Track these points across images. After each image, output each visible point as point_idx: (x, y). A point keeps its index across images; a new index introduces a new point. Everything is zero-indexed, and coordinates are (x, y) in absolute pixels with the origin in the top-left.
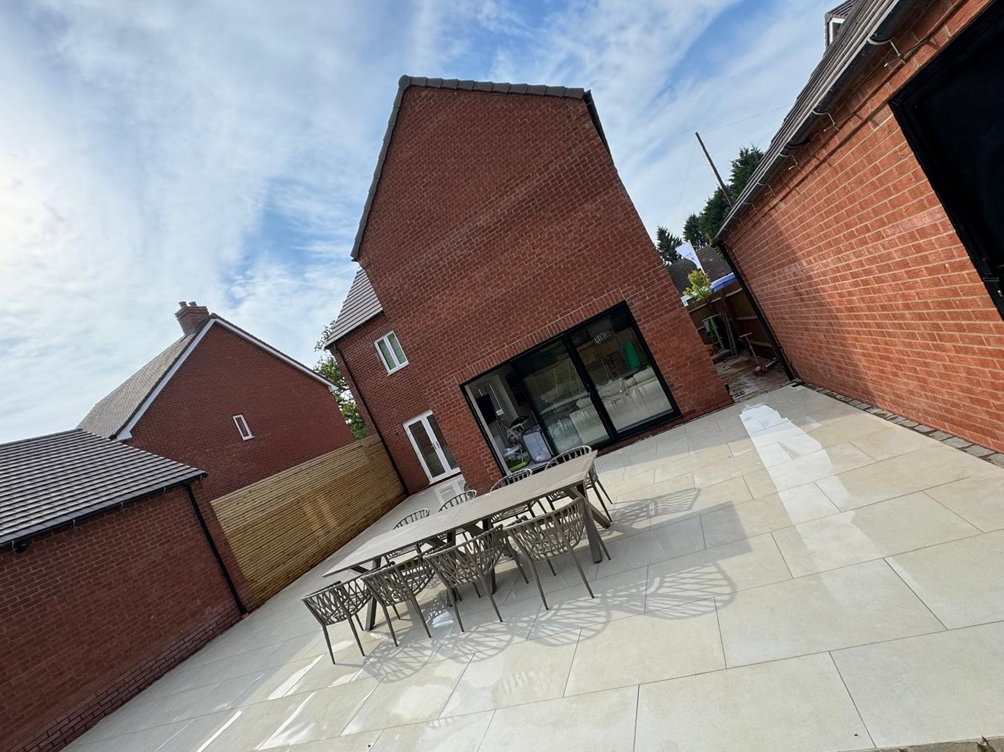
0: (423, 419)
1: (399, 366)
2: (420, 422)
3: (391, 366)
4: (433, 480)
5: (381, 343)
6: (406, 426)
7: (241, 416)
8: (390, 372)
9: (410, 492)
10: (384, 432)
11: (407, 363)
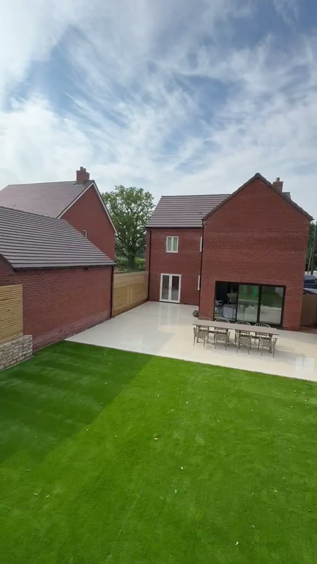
0: (171, 276)
1: (172, 251)
2: (169, 276)
3: (170, 249)
4: (161, 300)
5: (170, 239)
6: (162, 274)
7: (86, 231)
8: (167, 251)
9: (149, 300)
10: (152, 273)
11: (177, 252)
